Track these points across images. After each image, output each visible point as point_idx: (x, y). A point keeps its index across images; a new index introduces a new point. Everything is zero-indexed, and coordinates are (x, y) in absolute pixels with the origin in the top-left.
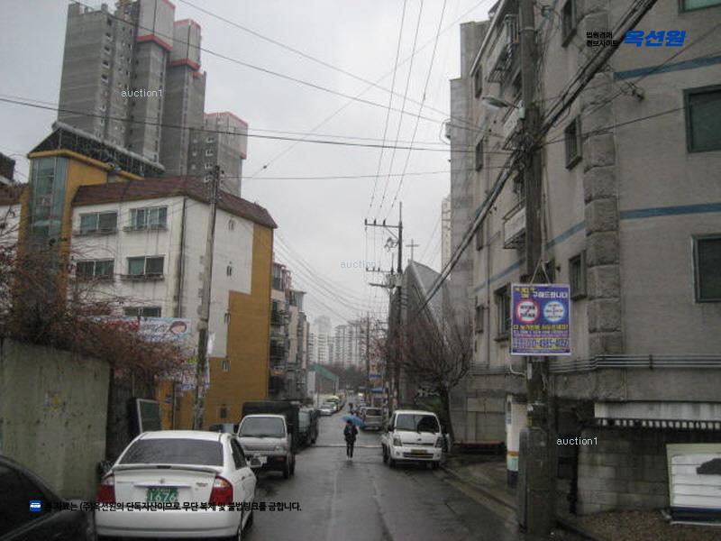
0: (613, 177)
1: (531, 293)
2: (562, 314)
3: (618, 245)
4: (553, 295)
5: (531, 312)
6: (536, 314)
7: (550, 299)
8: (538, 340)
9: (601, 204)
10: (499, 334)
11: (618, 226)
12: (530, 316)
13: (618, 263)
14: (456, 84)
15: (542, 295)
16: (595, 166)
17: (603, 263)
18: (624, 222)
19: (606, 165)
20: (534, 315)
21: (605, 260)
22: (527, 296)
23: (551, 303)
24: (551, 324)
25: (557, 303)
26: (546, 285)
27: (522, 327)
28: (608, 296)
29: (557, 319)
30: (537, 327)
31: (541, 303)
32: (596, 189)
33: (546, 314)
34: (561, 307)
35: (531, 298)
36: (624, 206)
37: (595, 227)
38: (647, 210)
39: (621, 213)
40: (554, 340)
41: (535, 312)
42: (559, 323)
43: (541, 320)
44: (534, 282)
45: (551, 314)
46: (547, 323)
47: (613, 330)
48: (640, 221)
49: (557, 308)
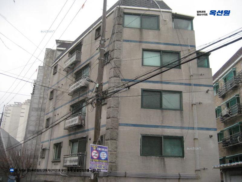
0: (118, 112)
1: (96, 148)
2: (106, 157)
3: (117, 134)
4: (103, 149)
5: (96, 155)
6: (98, 156)
7: (102, 151)
8: (98, 165)
9: (113, 120)
10: (53, 160)
11: (118, 128)
12: (96, 156)
13: (117, 140)
14: (41, 68)
15: (100, 149)
16: (112, 107)
17: (112, 140)
18: (120, 127)
19: (116, 107)
20: (97, 156)
21: (113, 139)
22: (95, 149)
23: (102, 152)
24: (102, 160)
25: (104, 153)
26: (101, 146)
27: (93, 160)
28: (113, 151)
29: (104, 158)
30: (98, 160)
31: (99, 152)
32: (112, 115)
33: (101, 156)
34: (106, 154)
35: (96, 150)
36: (121, 122)
37: (110, 127)
38: (127, 124)
39: (119, 124)
40: (103, 166)
41: (97, 155)
42: (104, 160)
43: (99, 158)
44: (97, 144)
45: (102, 156)
46: (101, 159)
47: (114, 163)
48: (125, 127)
49: (104, 154)
